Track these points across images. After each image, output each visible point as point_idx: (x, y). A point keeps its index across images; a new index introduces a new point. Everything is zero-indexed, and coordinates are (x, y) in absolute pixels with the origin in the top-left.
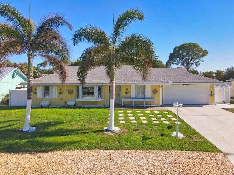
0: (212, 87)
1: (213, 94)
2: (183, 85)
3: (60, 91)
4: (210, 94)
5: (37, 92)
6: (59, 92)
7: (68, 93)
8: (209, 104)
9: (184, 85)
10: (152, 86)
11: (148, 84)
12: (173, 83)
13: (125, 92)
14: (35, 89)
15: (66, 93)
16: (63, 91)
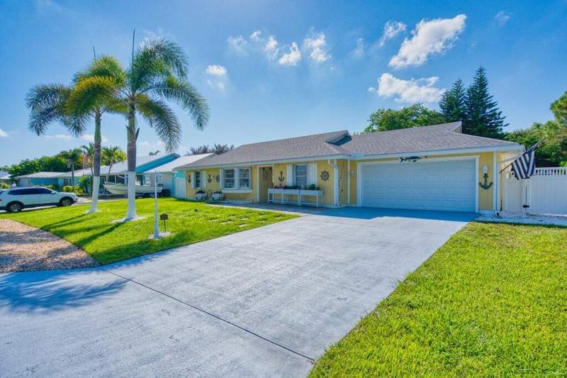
1: (491, 184)
4: (480, 184)
6: (208, 180)
7: (216, 181)
8: (477, 211)
10: (319, 165)
13: (279, 178)
14: (190, 176)
15: (214, 181)
16: (212, 177)
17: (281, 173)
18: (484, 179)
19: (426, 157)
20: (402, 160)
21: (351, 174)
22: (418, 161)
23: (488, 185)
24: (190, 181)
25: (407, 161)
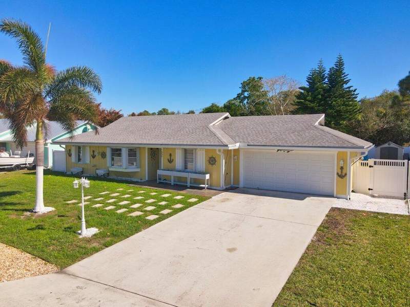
0: (342, 158)
1: (346, 174)
2: (278, 150)
4: (338, 174)
8: (335, 195)
9: (281, 150)
10: (207, 151)
11: (200, 147)
12: (248, 145)
14: (70, 150)
15: (98, 157)
16: (96, 153)
17: (170, 155)
18: (340, 170)
21: (234, 159)
23: (343, 174)
24: (70, 155)
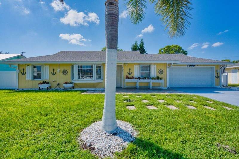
3: (52, 71)
5: (25, 73)
6: (52, 73)
7: (62, 73)
13: (128, 73)
19: (198, 65)
20: (188, 66)
22: (195, 67)
25: (190, 67)
